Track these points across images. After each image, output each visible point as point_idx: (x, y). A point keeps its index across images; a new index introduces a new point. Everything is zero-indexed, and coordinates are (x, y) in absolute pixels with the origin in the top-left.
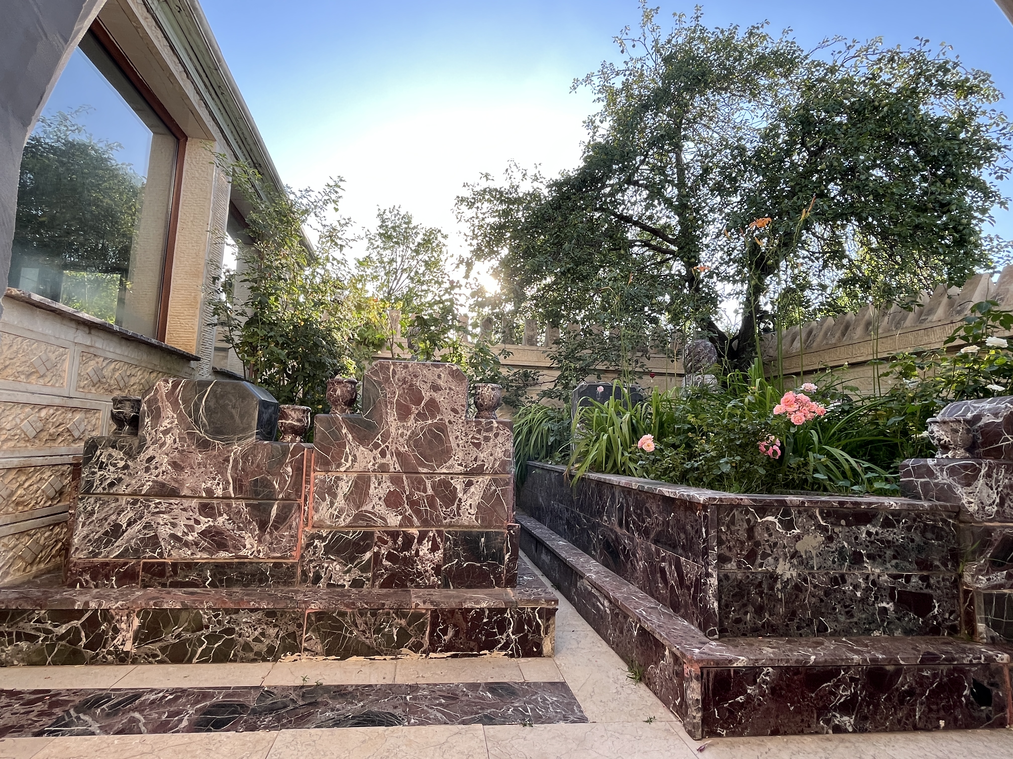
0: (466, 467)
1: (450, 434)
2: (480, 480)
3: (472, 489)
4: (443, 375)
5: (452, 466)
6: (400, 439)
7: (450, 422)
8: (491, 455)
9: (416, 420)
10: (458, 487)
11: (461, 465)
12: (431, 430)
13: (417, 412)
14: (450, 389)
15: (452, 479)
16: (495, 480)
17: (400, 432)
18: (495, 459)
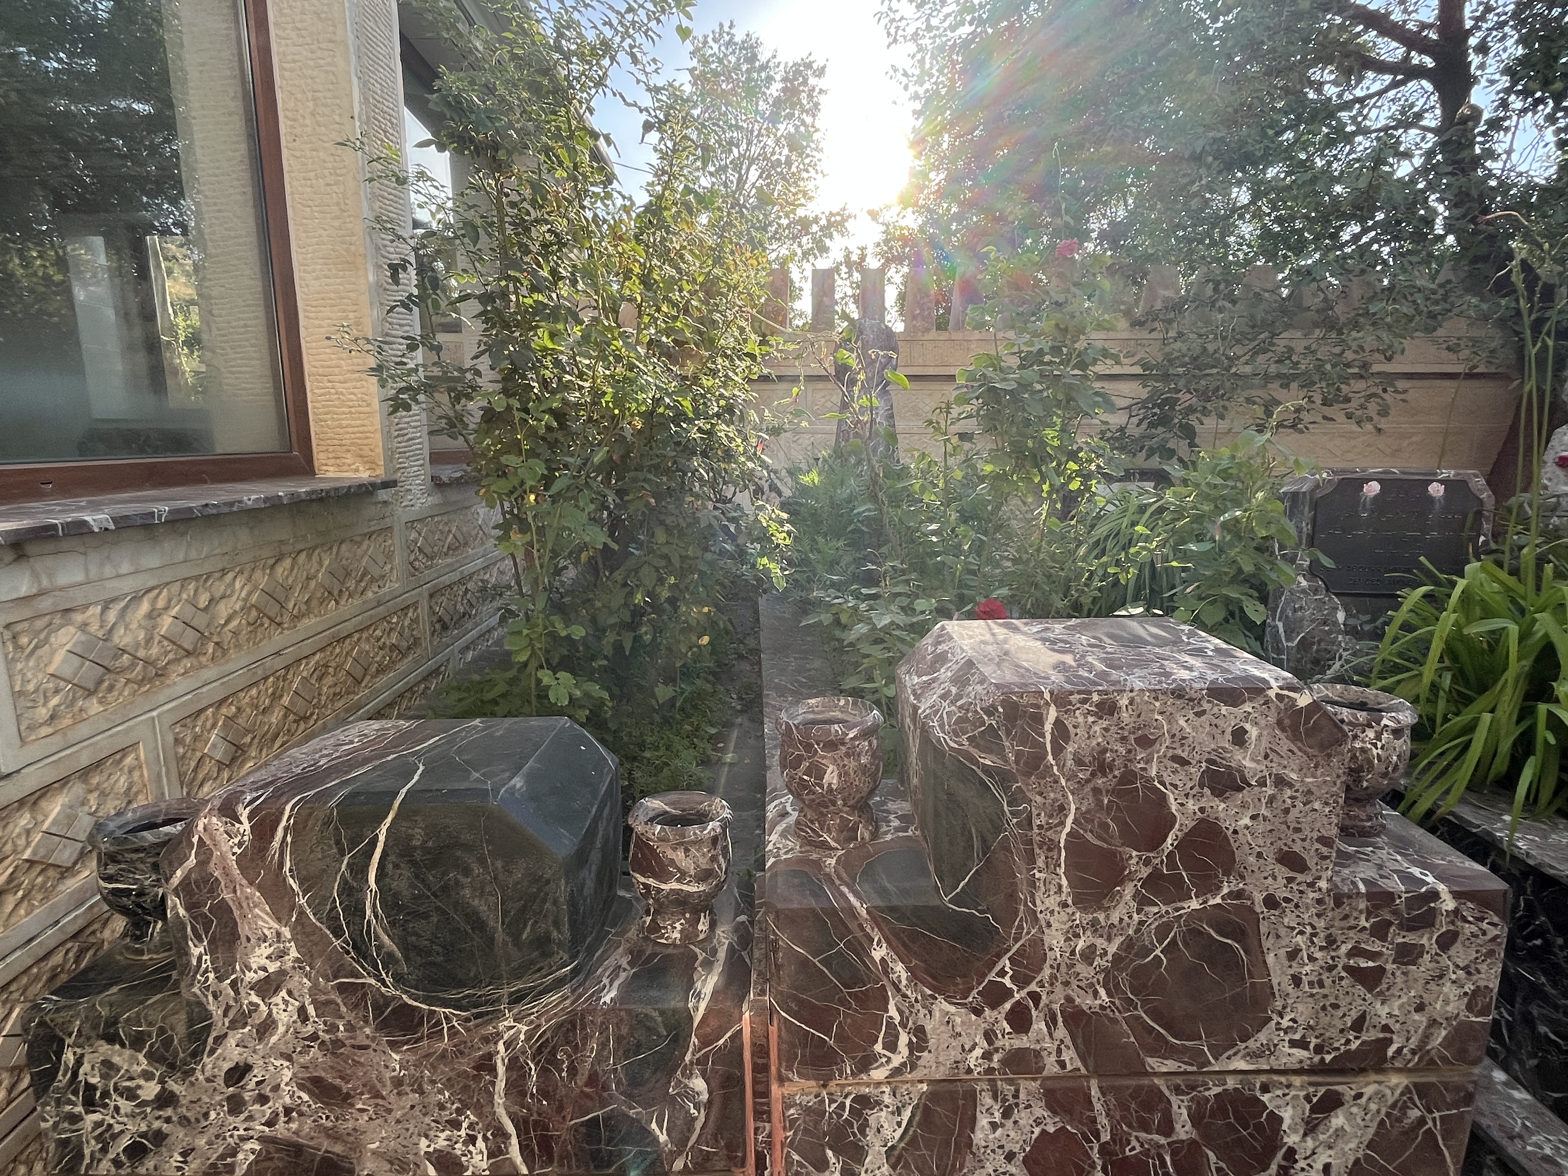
0: (1319, 1049)
1: (1267, 944)
2: (1369, 1091)
3: (1338, 1120)
4: (1253, 732)
5: (1270, 1050)
6: (1081, 968)
7: (1271, 902)
8: (1420, 1008)
9: (1142, 902)
10: (1287, 1115)
11: (1302, 1044)
12: (1200, 933)
13: (1145, 872)
14: (1281, 782)
15: (1265, 1089)
16: (1422, 1090)
17: (1081, 944)
18: (1433, 1023)
